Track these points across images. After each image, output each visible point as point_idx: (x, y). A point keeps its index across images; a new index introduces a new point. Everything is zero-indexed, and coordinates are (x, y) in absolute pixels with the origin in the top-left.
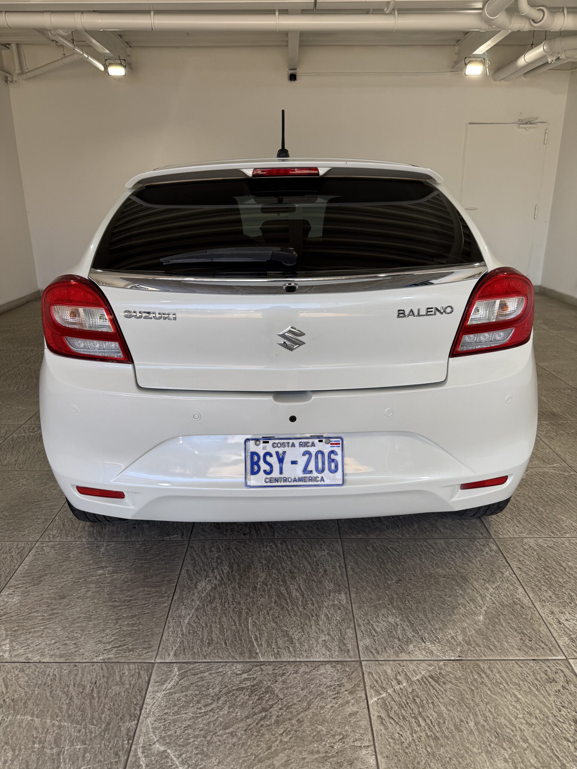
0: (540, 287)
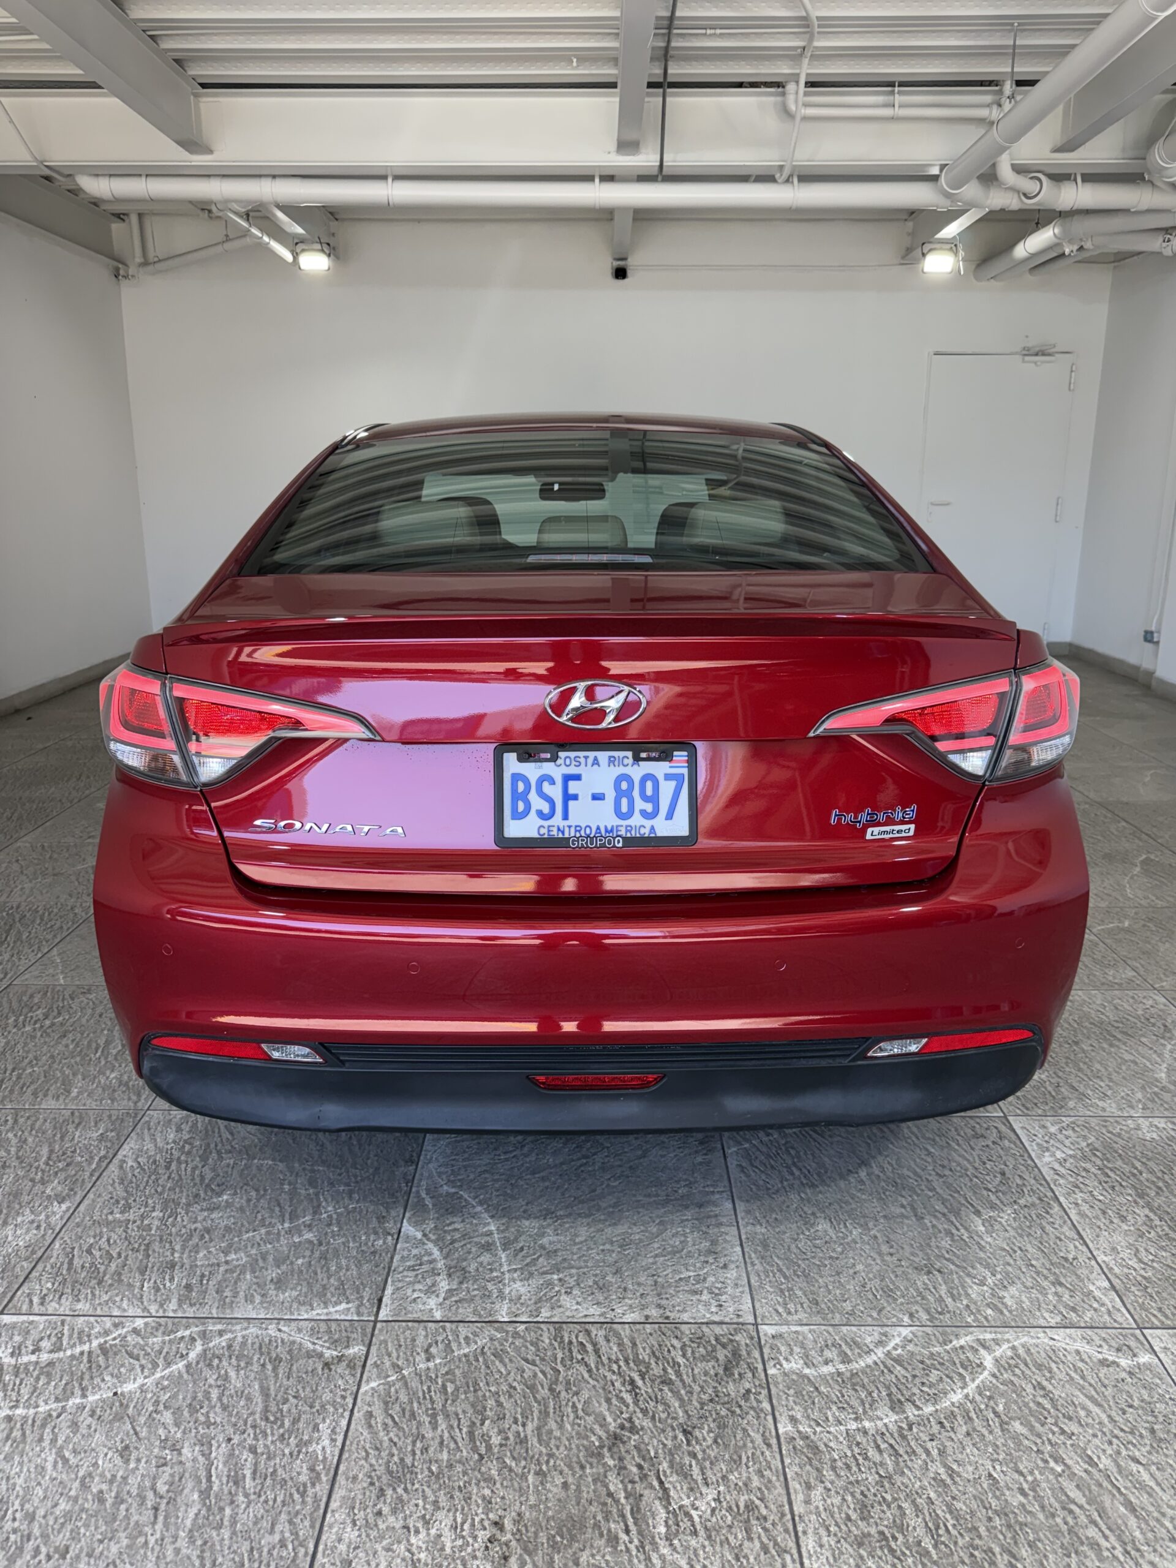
0: (1070, 645)
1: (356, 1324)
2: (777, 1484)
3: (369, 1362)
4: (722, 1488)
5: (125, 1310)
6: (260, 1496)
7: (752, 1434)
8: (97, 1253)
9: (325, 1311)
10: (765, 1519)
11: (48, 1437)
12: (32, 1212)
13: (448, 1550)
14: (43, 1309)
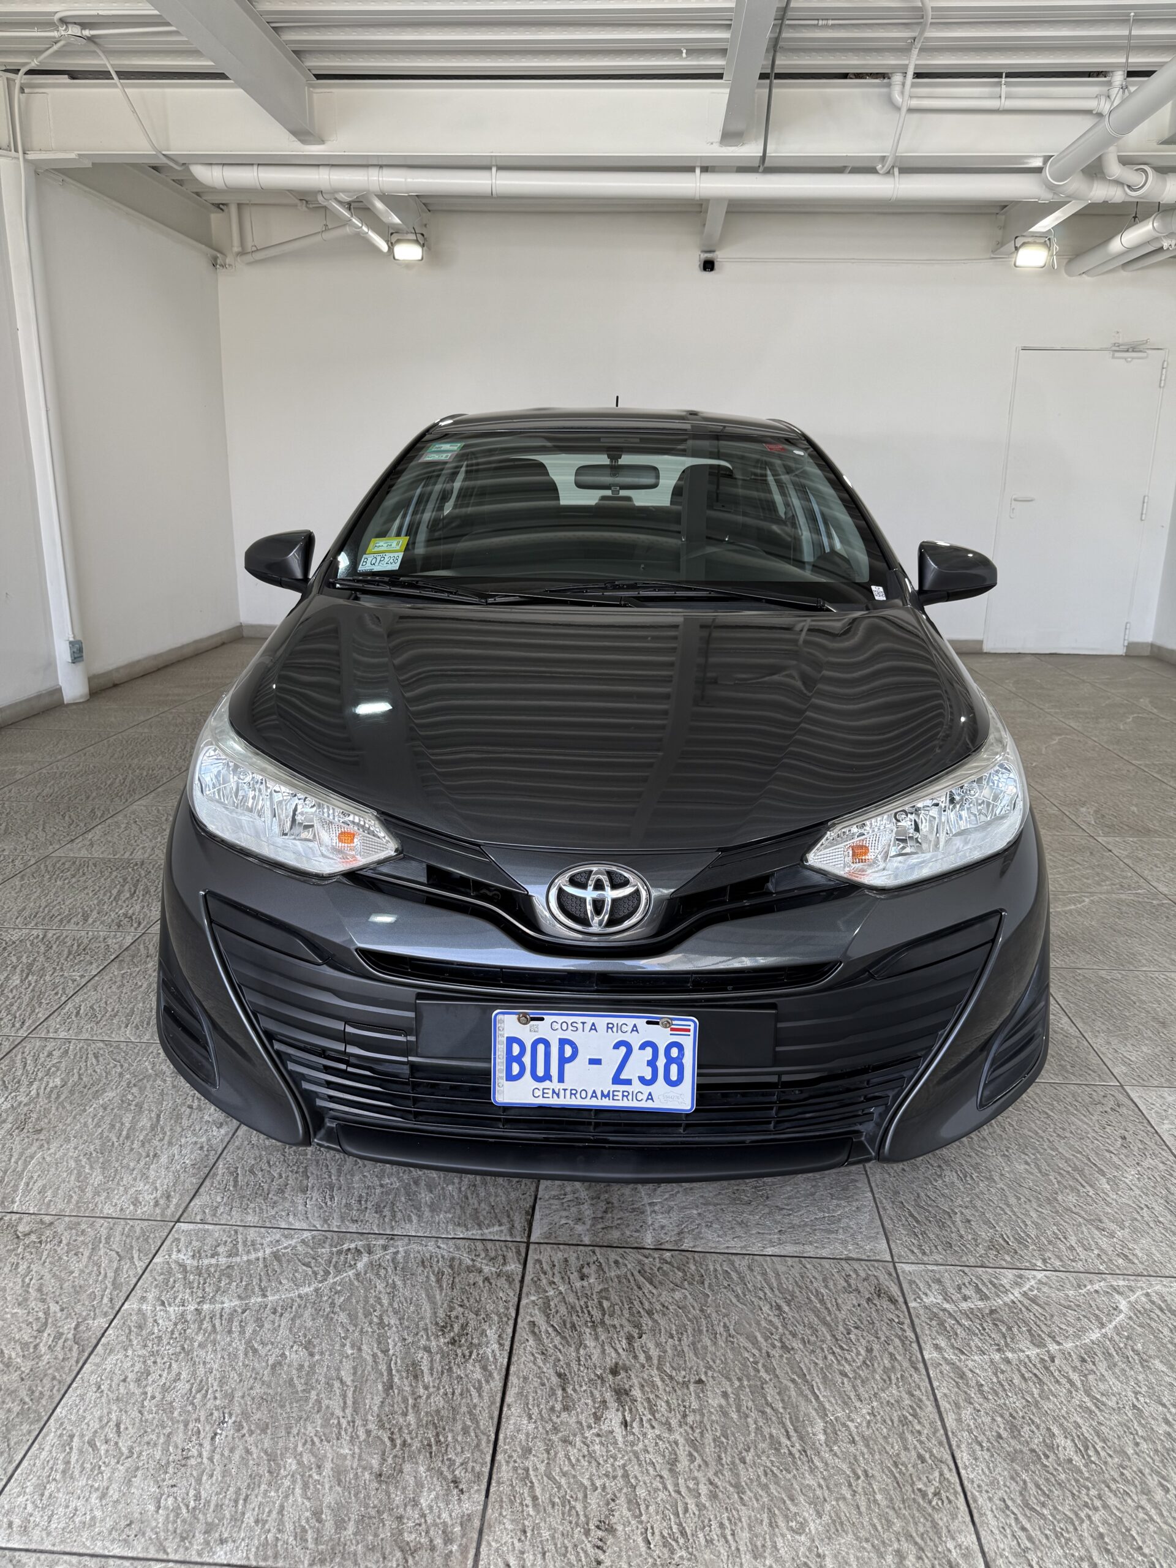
0: (1152, 646)
1: (510, 1244)
2: (928, 1403)
3: (528, 1279)
4: (875, 1404)
5: (291, 1224)
6: (438, 1389)
7: (898, 1358)
8: (260, 1174)
9: (479, 1232)
10: (919, 1432)
11: (235, 1327)
12: (195, 1135)
13: (621, 1445)
14: (216, 1219)
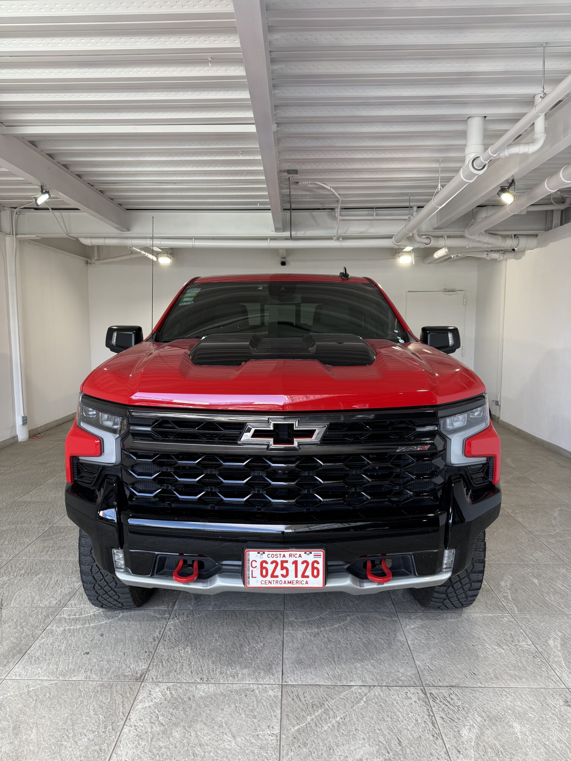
2: (280, 642)
3: (171, 618)
4: (265, 643)
7: (276, 633)
10: (275, 649)
11: (80, 632)
13: (189, 654)
14: (75, 607)
